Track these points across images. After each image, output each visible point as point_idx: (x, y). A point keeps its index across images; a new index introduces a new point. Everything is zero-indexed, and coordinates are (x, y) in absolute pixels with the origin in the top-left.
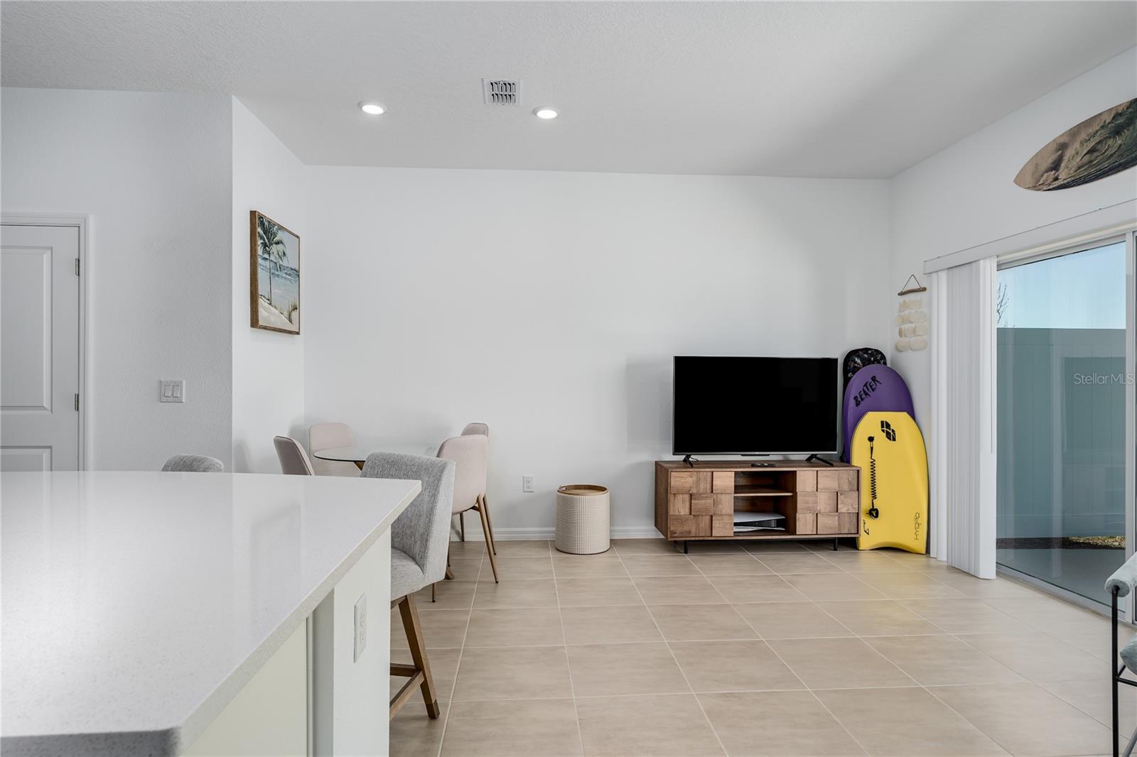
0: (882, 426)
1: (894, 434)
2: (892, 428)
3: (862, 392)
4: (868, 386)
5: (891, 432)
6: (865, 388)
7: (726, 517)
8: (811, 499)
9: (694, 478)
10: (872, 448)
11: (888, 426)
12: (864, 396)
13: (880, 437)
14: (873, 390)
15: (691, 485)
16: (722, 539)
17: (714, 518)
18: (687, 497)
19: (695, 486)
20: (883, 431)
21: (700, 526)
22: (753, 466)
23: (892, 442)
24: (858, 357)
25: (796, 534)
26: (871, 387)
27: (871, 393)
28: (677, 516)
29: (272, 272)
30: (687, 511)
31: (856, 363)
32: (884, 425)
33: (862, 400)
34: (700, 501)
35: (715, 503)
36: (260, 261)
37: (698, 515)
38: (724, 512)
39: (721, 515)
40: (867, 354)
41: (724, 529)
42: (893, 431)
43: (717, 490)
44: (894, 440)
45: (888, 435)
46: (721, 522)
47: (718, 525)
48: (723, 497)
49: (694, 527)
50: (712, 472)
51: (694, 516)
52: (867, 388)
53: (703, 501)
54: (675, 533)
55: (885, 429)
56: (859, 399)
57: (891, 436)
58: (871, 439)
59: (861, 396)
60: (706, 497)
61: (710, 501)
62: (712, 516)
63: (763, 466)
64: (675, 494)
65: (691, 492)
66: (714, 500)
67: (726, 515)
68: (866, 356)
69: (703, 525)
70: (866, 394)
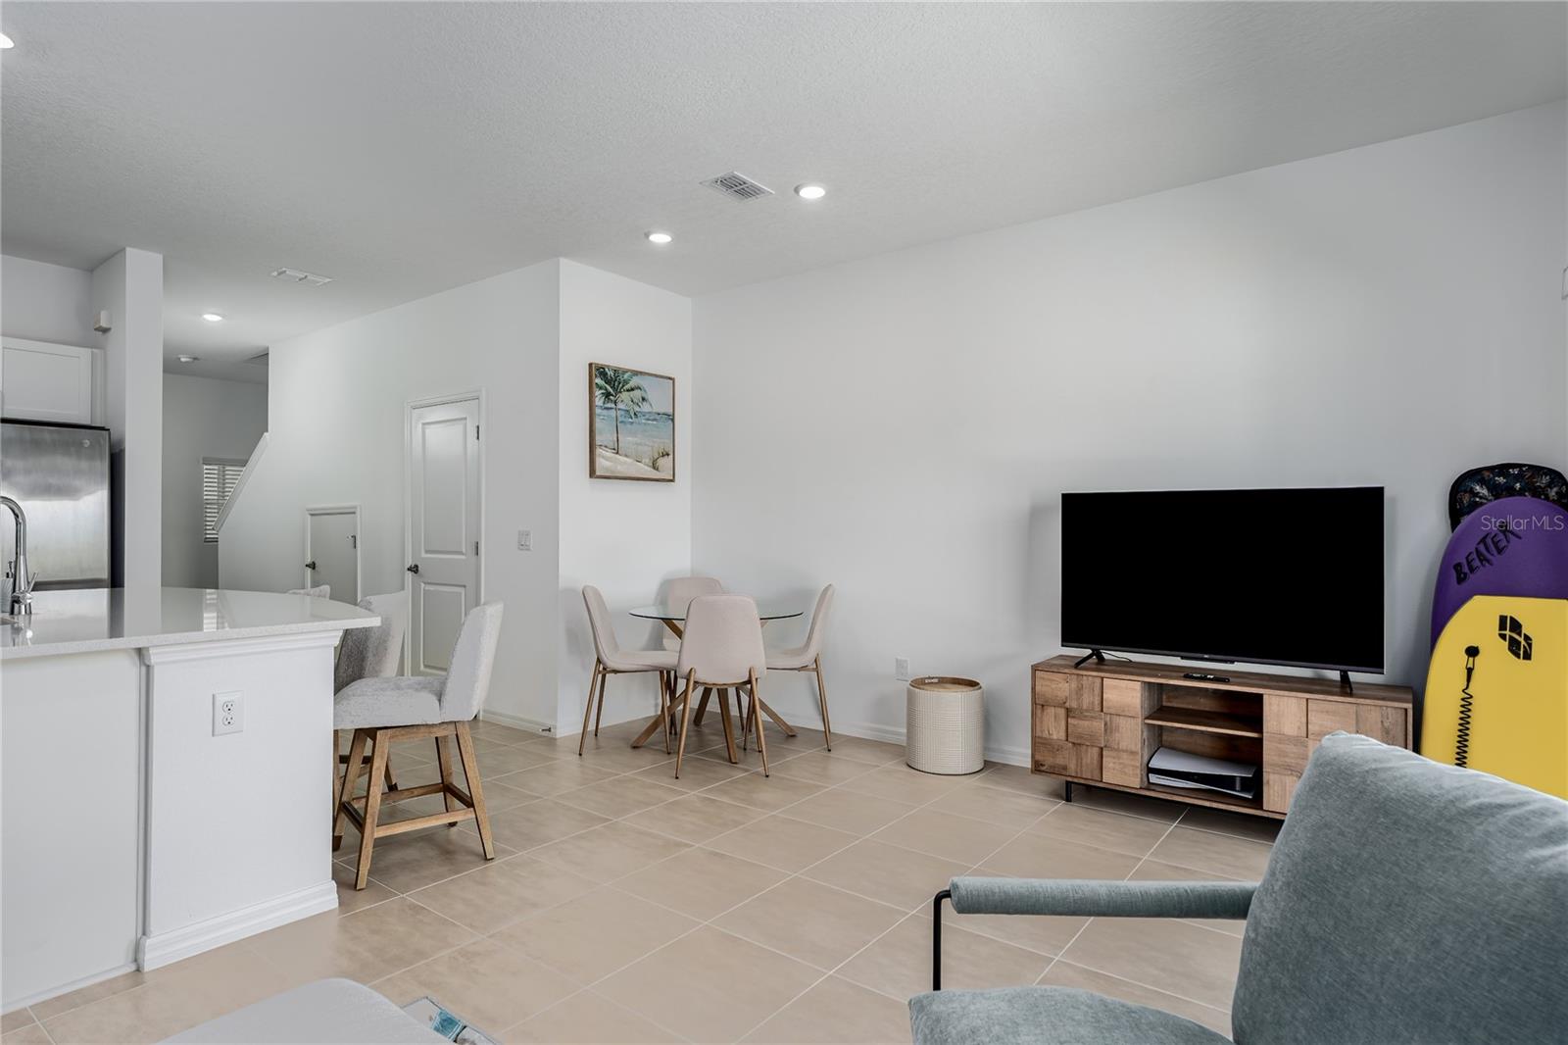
0: (1502, 626)
1: (1530, 645)
2: (1524, 631)
3: (1474, 556)
4: (1489, 541)
5: (1521, 640)
6: (1482, 548)
7: (1125, 756)
8: (1291, 749)
9: (1074, 685)
10: (1470, 671)
11: (1516, 626)
12: (1477, 563)
13: (1495, 649)
14: (1500, 551)
15: (1068, 694)
16: (1122, 789)
17: (1104, 753)
18: (1062, 712)
19: (1074, 696)
20: (1503, 637)
21: (1084, 761)
22: (1188, 677)
23: (1521, 661)
24: (1483, 482)
25: (1261, 808)
26: (1496, 544)
27: (1496, 559)
28: (1045, 739)
29: (620, 419)
30: (1062, 735)
31: (1477, 495)
32: (1510, 627)
33: (1472, 570)
34: (1081, 722)
35: (1108, 729)
36: (598, 411)
37: (1079, 744)
38: (1123, 745)
39: (1118, 750)
40: (1506, 475)
41: (1123, 773)
42: (1527, 638)
43: (1109, 708)
44: (1527, 656)
45: (1514, 648)
46: (1115, 760)
47: (1111, 765)
48: (1122, 722)
49: (1074, 761)
50: (1102, 678)
51: (1074, 743)
52: (1485, 545)
53: (1086, 723)
54: (1042, 765)
55: (1507, 632)
56: (1466, 569)
57: (1519, 646)
58: (1472, 652)
59: (1469, 563)
60: (1092, 717)
61: (1098, 726)
62: (1102, 749)
63: (1204, 679)
64: (1043, 706)
65: (1067, 705)
66: (1106, 724)
67: (1126, 751)
68: (1501, 480)
69: (1089, 761)
70: (1483, 559)
